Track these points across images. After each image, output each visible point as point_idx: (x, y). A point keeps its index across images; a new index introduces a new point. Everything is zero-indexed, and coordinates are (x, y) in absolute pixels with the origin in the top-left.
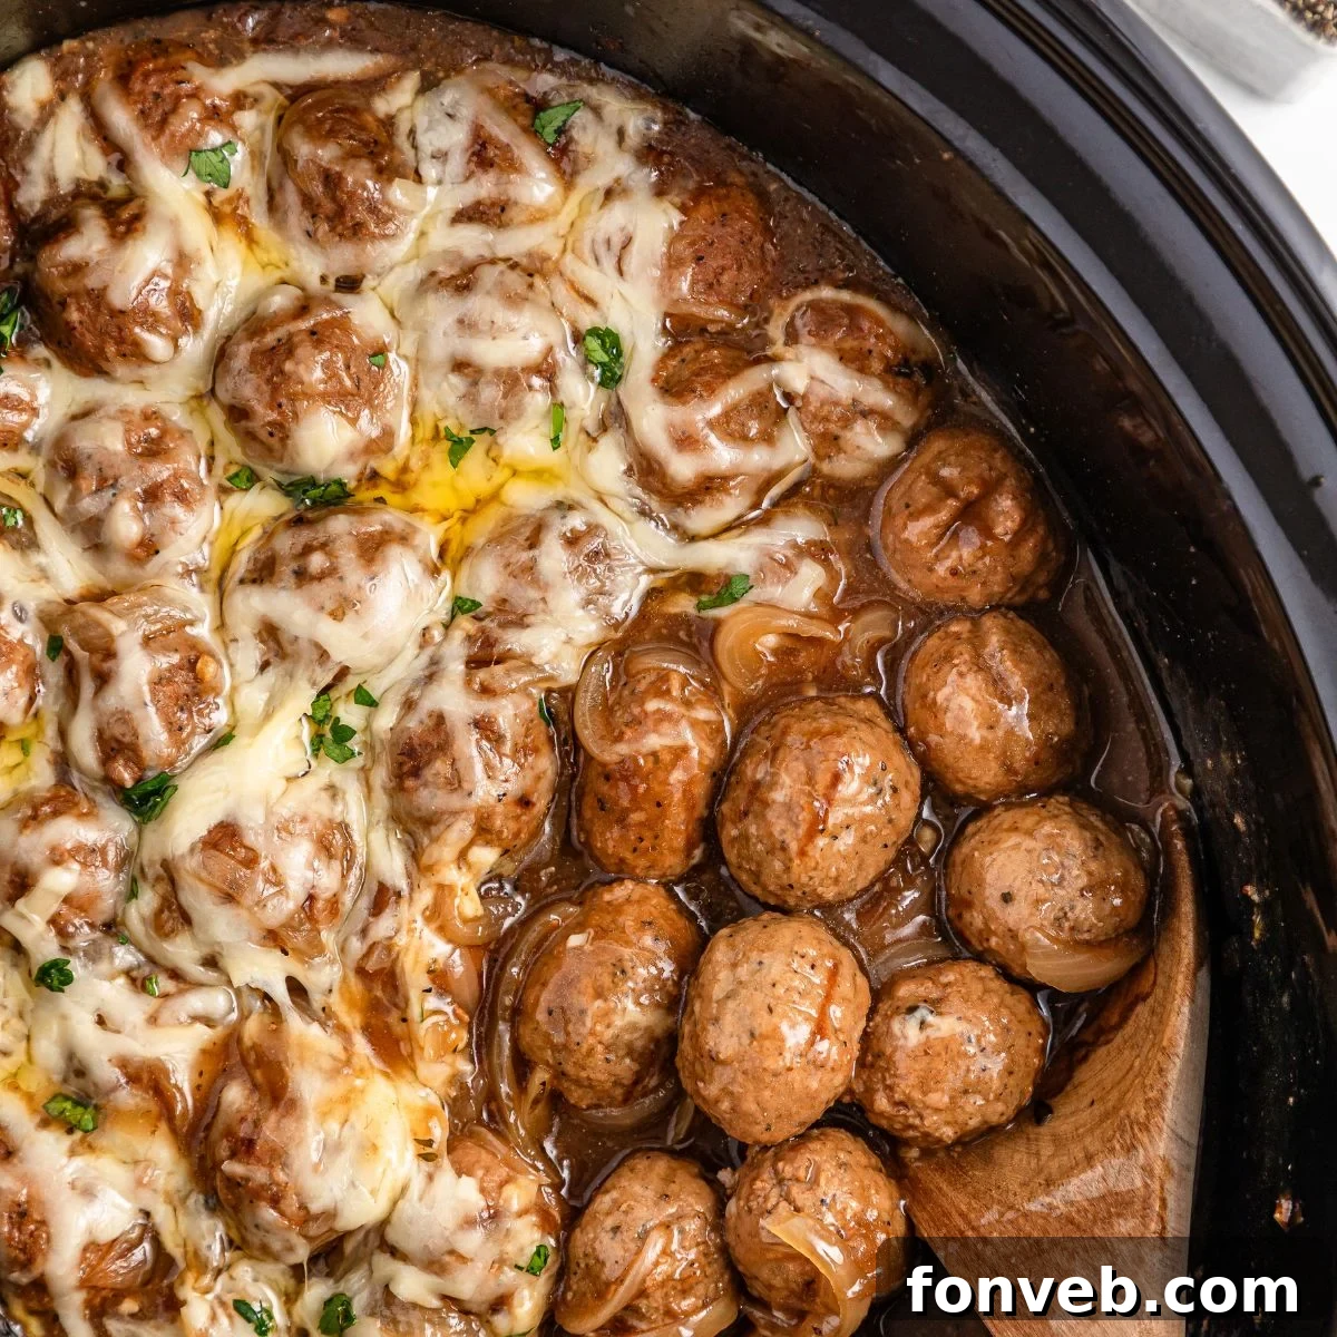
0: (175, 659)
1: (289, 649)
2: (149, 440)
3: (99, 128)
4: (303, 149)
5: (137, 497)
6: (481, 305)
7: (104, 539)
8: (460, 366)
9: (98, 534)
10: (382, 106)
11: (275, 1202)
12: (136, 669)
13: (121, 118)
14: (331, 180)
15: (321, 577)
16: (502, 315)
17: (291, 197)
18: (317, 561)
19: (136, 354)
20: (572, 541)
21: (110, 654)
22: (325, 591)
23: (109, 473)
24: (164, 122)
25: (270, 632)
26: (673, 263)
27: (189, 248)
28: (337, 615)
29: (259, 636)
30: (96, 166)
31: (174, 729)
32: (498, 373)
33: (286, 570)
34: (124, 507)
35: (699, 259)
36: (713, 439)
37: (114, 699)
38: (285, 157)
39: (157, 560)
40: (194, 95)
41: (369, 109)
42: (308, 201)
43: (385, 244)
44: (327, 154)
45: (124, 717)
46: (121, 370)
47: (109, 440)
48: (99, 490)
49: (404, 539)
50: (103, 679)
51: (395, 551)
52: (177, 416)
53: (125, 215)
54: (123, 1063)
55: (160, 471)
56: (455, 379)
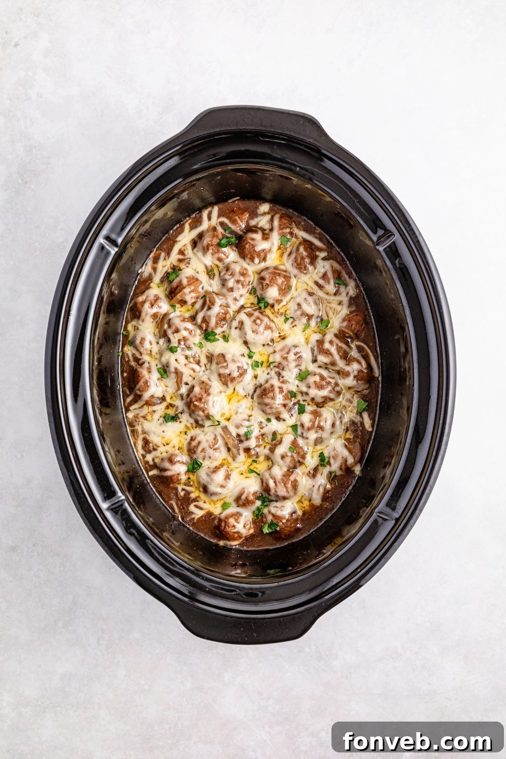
0: (223, 311)
1: (242, 329)
2: (243, 273)
3: (272, 220)
4: (302, 249)
5: (235, 280)
6: (310, 299)
7: (225, 284)
8: (299, 305)
9: (225, 282)
10: (318, 253)
11: (203, 411)
12: (216, 309)
13: (276, 223)
14: (303, 258)
15: (257, 324)
16: (312, 304)
17: (293, 256)
18: (258, 322)
19: (252, 260)
20: (295, 354)
21: (213, 304)
22: (255, 327)
23: (233, 273)
24: (283, 229)
25: (242, 323)
26: (344, 320)
27: (272, 249)
28: (253, 332)
29: (239, 322)
30: (267, 227)
31: (217, 323)
32: (303, 310)
33: (253, 318)
34: (232, 280)
35: (349, 321)
36: (335, 346)
37: (209, 313)
38: (298, 249)
39: (231, 293)
40: (291, 228)
41: (315, 252)
42: (296, 258)
43: (303, 275)
44: (305, 254)
45: (210, 317)
46: (248, 260)
47: (237, 268)
48: (230, 275)
49: (272, 331)
50: (209, 308)
51: (269, 331)
52: (250, 273)
53: (266, 236)
54: (176, 369)
55: (242, 278)
56: (296, 306)
